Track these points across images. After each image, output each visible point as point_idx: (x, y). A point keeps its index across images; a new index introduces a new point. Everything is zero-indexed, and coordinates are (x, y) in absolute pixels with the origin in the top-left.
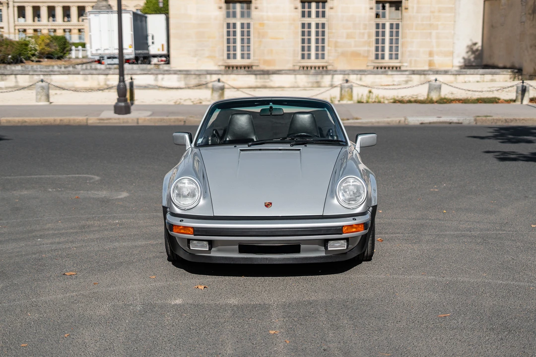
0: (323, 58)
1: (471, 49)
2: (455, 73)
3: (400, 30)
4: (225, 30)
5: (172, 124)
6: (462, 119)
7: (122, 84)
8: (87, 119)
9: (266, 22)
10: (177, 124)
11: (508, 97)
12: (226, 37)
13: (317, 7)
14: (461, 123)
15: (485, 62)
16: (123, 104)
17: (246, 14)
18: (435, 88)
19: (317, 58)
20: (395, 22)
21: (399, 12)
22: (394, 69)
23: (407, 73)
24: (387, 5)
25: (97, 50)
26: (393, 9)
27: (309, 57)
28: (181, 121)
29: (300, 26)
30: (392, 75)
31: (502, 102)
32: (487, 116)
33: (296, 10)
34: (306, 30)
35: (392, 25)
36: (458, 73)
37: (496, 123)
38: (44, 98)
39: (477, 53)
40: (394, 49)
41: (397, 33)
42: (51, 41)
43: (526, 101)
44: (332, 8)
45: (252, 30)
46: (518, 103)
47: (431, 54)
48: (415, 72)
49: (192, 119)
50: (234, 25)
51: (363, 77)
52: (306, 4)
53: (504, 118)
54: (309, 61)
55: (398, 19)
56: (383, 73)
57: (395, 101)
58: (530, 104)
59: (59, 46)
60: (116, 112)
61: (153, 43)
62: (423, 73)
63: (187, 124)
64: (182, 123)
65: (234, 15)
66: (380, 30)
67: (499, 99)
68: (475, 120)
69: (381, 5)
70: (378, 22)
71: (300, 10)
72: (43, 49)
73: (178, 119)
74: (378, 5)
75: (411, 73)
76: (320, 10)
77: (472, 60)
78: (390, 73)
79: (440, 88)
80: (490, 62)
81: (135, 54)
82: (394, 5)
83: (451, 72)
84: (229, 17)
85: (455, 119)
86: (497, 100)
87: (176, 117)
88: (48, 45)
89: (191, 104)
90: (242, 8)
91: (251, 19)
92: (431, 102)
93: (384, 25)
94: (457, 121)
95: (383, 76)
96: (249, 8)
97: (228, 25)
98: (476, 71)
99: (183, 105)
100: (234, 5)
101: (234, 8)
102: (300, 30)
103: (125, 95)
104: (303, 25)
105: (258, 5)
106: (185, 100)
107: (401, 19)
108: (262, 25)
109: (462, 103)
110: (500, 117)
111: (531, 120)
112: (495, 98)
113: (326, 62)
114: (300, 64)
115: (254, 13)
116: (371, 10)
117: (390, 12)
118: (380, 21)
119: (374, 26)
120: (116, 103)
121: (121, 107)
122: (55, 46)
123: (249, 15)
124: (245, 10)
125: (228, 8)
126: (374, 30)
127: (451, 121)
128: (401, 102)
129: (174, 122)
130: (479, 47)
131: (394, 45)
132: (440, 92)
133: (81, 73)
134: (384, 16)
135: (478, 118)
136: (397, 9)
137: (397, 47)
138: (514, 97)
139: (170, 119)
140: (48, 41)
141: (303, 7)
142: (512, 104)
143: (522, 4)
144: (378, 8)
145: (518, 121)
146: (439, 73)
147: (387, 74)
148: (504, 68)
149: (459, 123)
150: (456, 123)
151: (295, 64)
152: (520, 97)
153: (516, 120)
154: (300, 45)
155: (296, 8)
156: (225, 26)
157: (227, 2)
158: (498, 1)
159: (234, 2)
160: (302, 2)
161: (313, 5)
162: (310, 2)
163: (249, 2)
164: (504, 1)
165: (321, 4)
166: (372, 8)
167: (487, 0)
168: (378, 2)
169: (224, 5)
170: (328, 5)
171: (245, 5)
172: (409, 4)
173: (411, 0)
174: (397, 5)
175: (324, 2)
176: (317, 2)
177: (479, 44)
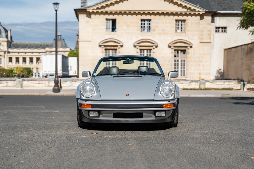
1: (219, 72)
2: (211, 81)
3: (186, 63)
6: (216, 95)
7: (56, 78)
8: (40, 94)
11: (236, 88)
12: (105, 66)
13: (147, 52)
15: (225, 78)
16: (57, 88)
17: (114, 55)
18: (203, 83)
20: (183, 59)
21: (185, 55)
23: (189, 81)
24: (179, 52)
25: (45, 72)
26: (182, 53)
32: (228, 95)
33: (138, 53)
34: (142, 62)
35: (182, 61)
36: (213, 82)
38: (20, 86)
39: (221, 74)
40: (183, 71)
41: (184, 64)
42: (24, 70)
43: (245, 89)
44: (154, 53)
46: (242, 90)
47: (200, 74)
48: (193, 81)
52: (142, 51)
55: (185, 58)
57: (184, 89)
58: (247, 91)
59: (28, 72)
60: (53, 92)
61: (71, 70)
62: (196, 81)
65: (109, 55)
66: (176, 63)
67: (233, 89)
69: (176, 52)
70: (175, 59)
72: (20, 73)
74: (175, 51)
75: (191, 81)
76: (149, 53)
77: (219, 77)
79: (205, 83)
80: (228, 78)
81: (63, 74)
82: (182, 51)
88: (22, 71)
90: (113, 52)
92: (201, 89)
93: (178, 61)
96: (116, 52)
98: (221, 81)
100: (109, 51)
101: (109, 52)
102: (139, 62)
103: (58, 84)
105: (120, 51)
107: (186, 58)
109: (215, 90)
110: (234, 95)
112: (231, 88)
115: (118, 54)
116: (172, 54)
117: (181, 55)
119: (174, 61)
120: (54, 88)
121: (56, 89)
122: (25, 72)
123: (116, 55)
125: (106, 52)
126: (173, 63)
127: (211, 97)
128: (187, 89)
131: (183, 70)
132: (205, 85)
134: (178, 56)
135: (223, 95)
136: (184, 53)
137: (184, 71)
138: (239, 88)
140: (22, 70)
141: (141, 52)
142: (239, 91)
143: (241, 50)
144: (175, 53)
148: (234, 79)
150: (213, 97)
152: (242, 88)
157: (106, 49)
158: (230, 50)
159: (109, 49)
160: (141, 50)
161: (145, 51)
162: (144, 50)
163: (116, 50)
164: (233, 49)
165: (149, 51)
166: (172, 53)
167: (226, 50)
168: (175, 50)
169: (104, 51)
170: (152, 51)
171: (114, 51)
172: (190, 51)
173: (190, 49)
174: (184, 51)
175: (150, 50)
176: (147, 50)
177: (222, 70)
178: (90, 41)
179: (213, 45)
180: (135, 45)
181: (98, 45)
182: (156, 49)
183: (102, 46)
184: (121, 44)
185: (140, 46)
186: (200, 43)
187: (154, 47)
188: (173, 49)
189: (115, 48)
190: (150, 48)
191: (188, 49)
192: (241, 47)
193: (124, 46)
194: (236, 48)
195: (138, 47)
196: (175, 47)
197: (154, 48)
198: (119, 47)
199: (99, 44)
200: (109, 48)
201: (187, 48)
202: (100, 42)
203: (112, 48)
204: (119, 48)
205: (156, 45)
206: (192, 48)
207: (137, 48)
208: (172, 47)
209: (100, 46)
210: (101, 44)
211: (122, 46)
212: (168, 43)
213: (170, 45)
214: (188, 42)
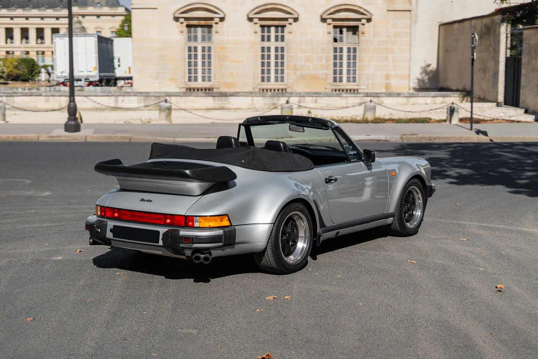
0: (282, 81)
1: (425, 71)
2: (407, 95)
3: (357, 54)
4: (187, 53)
5: (118, 141)
6: (389, 137)
7: (72, 104)
8: (38, 137)
9: (226, 45)
10: (122, 141)
12: (187, 60)
13: (277, 32)
14: (388, 141)
16: (73, 123)
17: (207, 38)
18: (370, 109)
19: (276, 80)
20: (352, 47)
21: (356, 37)
22: (348, 91)
23: (361, 95)
24: (345, 30)
25: (61, 72)
26: (351, 33)
27: (269, 80)
28: (126, 138)
29: (260, 50)
30: (346, 97)
31: (433, 122)
32: (413, 135)
34: (266, 53)
35: (349, 49)
36: (411, 96)
37: (421, 141)
38: (1, 117)
39: (431, 75)
40: (351, 72)
41: (355, 57)
42: (20, 64)
43: (455, 120)
44: (290, 33)
45: (212, 53)
46: (448, 123)
47: (387, 77)
48: (369, 95)
49: (136, 136)
50: (196, 48)
51: (318, 98)
52: (266, 29)
53: (428, 136)
54: (268, 83)
55: (355, 43)
56: (337, 96)
58: (460, 124)
59: (28, 68)
60: (66, 130)
61: (119, 66)
62: (376, 95)
63: (132, 141)
64: (128, 140)
65: (196, 39)
66: (338, 54)
67: (430, 119)
68: (402, 138)
69: (338, 30)
70: (336, 46)
71: (260, 34)
72: (11, 71)
73: (123, 137)
74: (336, 29)
75: (365, 95)
76: (280, 34)
77: (426, 81)
78: (344, 95)
79: (375, 109)
80: (445, 85)
81: (100, 76)
82: (351, 29)
83: (404, 94)
84: (191, 41)
85: (382, 137)
86: (428, 120)
87: (122, 135)
88: (16, 67)
89: (140, 123)
90: (203, 32)
91: (212, 43)
92: (366, 121)
93: (341, 49)
94: (385, 139)
95: (337, 98)
96: (210, 32)
97: (190, 49)
98: (428, 93)
99: (133, 124)
100: (195, 29)
101: (196, 32)
102: (260, 53)
103: (75, 115)
104: (263, 49)
105: (219, 30)
106: (135, 120)
107: (358, 43)
108: (223, 48)
109: (395, 123)
110: (424, 135)
111: (453, 138)
112: (427, 118)
113: (285, 85)
114: (259, 87)
115: (215, 37)
116: (329, 35)
117: (347, 37)
118: (338, 45)
119: (332, 50)
120: (67, 122)
121: (71, 125)
122: (23, 68)
123: (210, 39)
124: (206, 34)
125: (189, 32)
126: (332, 54)
127: (379, 139)
129: (120, 139)
130: (433, 68)
131: (351, 69)
132: (375, 112)
133: (43, 95)
134: (341, 41)
135: (404, 136)
136: (354, 33)
137: (355, 70)
138: (444, 117)
139: (116, 137)
140: (16, 63)
141: (263, 32)
142: (443, 123)
144: (335, 33)
145: (441, 139)
146: (392, 95)
147: (341, 97)
148: (457, 90)
149: (386, 141)
150: (384, 140)
151: (255, 87)
152: (449, 117)
153: (440, 138)
154: (260, 68)
155: (256, 33)
156: (187, 49)
157: (188, 26)
158: (451, 26)
159: (196, 26)
160: (262, 26)
161: (273, 29)
162: (269, 27)
163: (210, 26)
164: (456, 26)
165: (280, 29)
166: (329, 33)
167: (443, 25)
168: (335, 27)
169: (185, 30)
170: (286, 30)
171: (206, 29)
172: (366, 28)
173: (367, 24)
174: (354, 30)
175: (283, 27)
176: (277, 27)
177: (434, 66)
178: (156, 9)
179: (416, 16)
180: (251, 16)
181: (172, 17)
182: (294, 24)
183: (182, 20)
184: (222, 16)
185: (260, 19)
186: (388, 11)
187: (291, 21)
188: (330, 24)
189: (209, 22)
190: (282, 23)
191: (364, 24)
192: (471, 23)
193: (226, 18)
194: (461, 24)
195: (256, 20)
196: (334, 20)
197: (290, 24)
198: (217, 20)
199: (174, 14)
200: (196, 22)
201: (360, 23)
202: (176, 9)
203: (203, 23)
204: (217, 23)
205: (295, 16)
206: (371, 23)
207: (256, 24)
208: (329, 21)
209: (176, 19)
210: (177, 15)
211: (222, 19)
212: (321, 12)
213: (325, 16)
214: (362, 11)
